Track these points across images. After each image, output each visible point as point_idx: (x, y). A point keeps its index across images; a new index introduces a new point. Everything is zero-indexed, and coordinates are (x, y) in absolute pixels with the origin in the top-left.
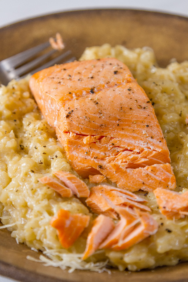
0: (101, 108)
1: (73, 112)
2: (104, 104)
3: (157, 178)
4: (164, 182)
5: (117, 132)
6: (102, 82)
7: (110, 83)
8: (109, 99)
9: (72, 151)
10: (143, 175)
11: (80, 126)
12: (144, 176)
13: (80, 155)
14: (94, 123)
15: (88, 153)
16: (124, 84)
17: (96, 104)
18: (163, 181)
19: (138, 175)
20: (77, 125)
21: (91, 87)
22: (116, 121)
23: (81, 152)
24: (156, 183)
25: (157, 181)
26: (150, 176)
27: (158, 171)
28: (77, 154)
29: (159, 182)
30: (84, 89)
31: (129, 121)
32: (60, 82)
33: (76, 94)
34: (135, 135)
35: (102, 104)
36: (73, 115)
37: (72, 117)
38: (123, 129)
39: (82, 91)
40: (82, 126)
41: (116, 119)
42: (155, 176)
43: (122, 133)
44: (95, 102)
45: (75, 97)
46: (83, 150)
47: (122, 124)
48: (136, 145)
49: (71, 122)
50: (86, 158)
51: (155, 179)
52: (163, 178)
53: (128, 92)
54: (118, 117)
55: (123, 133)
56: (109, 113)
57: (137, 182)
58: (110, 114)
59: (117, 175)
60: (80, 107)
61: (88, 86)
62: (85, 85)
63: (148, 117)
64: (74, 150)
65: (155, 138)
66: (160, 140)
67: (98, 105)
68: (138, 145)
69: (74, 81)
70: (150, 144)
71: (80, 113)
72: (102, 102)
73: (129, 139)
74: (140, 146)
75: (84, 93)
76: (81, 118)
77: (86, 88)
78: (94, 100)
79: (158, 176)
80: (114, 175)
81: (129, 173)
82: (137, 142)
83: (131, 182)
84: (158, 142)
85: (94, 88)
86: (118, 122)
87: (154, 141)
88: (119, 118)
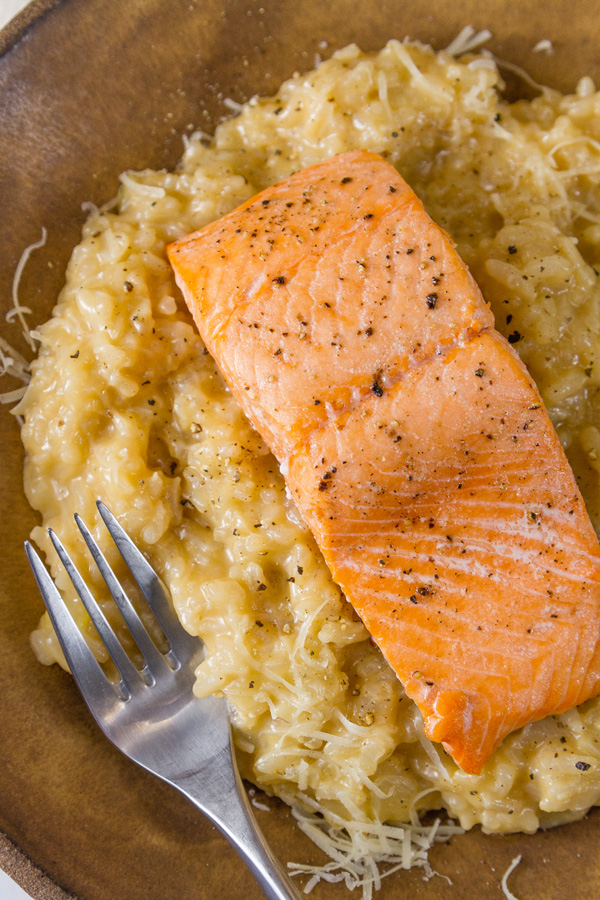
0: (409, 450)
1: (337, 473)
2: (417, 437)
3: (574, 577)
4: (594, 582)
5: (457, 505)
6: (399, 349)
7: (423, 348)
8: (430, 418)
9: (342, 560)
10: (536, 578)
11: (359, 508)
12: (540, 579)
13: (366, 568)
14: (397, 494)
15: (387, 562)
16: (462, 345)
17: (395, 442)
18: (589, 581)
19: (525, 582)
20: (352, 506)
21: (369, 369)
22: (452, 475)
23: (366, 560)
24: (573, 590)
25: (576, 583)
26: (556, 577)
27: (570, 559)
28: (356, 567)
29: (581, 586)
30: (354, 380)
31: (488, 470)
32: (279, 353)
33: (334, 404)
34: (505, 505)
35: (413, 437)
36: (337, 480)
37: (336, 488)
38: (472, 494)
39: (348, 389)
40: (365, 508)
41: (452, 472)
42: (567, 575)
43: (470, 503)
44: (392, 433)
45: (333, 418)
46: (371, 555)
47: (469, 483)
48: (509, 532)
49: (334, 501)
50: (383, 574)
51: (570, 582)
52: (588, 574)
53: (477, 383)
54: (458, 466)
55: (474, 503)
56: (432, 461)
57: (527, 600)
58: (435, 464)
59: (470, 596)
60: (354, 457)
61: (362, 369)
62: (355, 367)
63: (538, 449)
64: (347, 557)
65: (558, 505)
66: (570, 510)
67: (402, 442)
68: (516, 532)
69: (319, 348)
70: (547, 523)
71: (354, 474)
72: (411, 434)
73: (491, 519)
74: (522, 533)
75: (356, 395)
76: (359, 487)
77: (358, 377)
78: (389, 428)
79: (573, 572)
80: (464, 598)
81: (501, 583)
82: (512, 524)
83: (512, 604)
84: (567, 516)
85: (382, 371)
86: (457, 478)
87: (554, 513)
88: (460, 467)
